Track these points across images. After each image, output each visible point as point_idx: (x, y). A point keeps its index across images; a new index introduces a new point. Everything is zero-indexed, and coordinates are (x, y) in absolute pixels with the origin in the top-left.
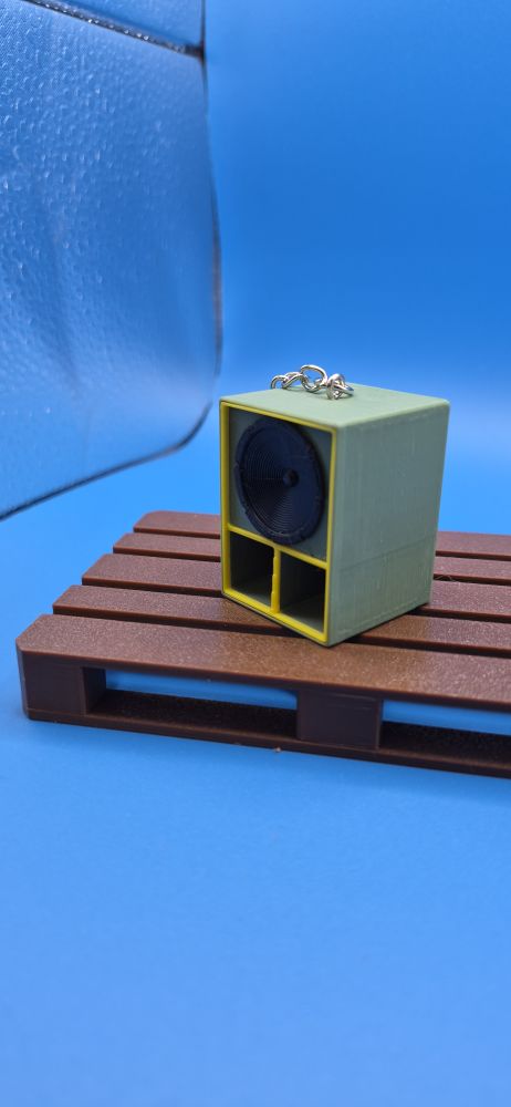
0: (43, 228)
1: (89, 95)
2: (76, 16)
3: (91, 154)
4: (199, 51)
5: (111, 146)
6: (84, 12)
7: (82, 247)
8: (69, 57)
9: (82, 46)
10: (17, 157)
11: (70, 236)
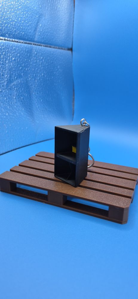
0: (28, 90)
1: (41, 62)
2: (40, 45)
3: (41, 74)
4: (71, 49)
5: (46, 72)
6: (41, 44)
7: (37, 94)
8: (37, 54)
9: (40, 52)
10: (23, 76)
11: (35, 91)
